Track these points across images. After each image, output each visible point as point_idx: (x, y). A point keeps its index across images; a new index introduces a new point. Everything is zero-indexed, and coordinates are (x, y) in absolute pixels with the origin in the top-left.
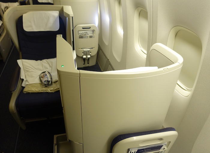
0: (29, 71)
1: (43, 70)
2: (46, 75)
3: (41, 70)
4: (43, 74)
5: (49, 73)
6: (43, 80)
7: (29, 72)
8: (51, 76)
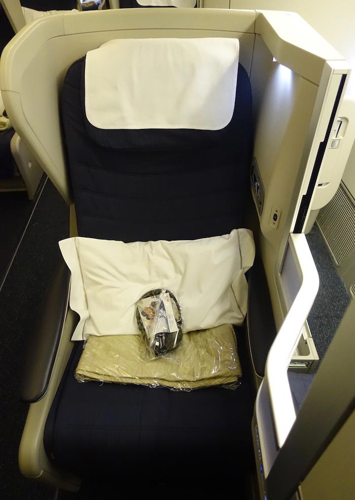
0: (101, 284)
1: (150, 282)
2: (162, 306)
3: (143, 281)
4: (150, 300)
5: (172, 296)
6: (150, 327)
7: (100, 286)
8: (178, 307)
